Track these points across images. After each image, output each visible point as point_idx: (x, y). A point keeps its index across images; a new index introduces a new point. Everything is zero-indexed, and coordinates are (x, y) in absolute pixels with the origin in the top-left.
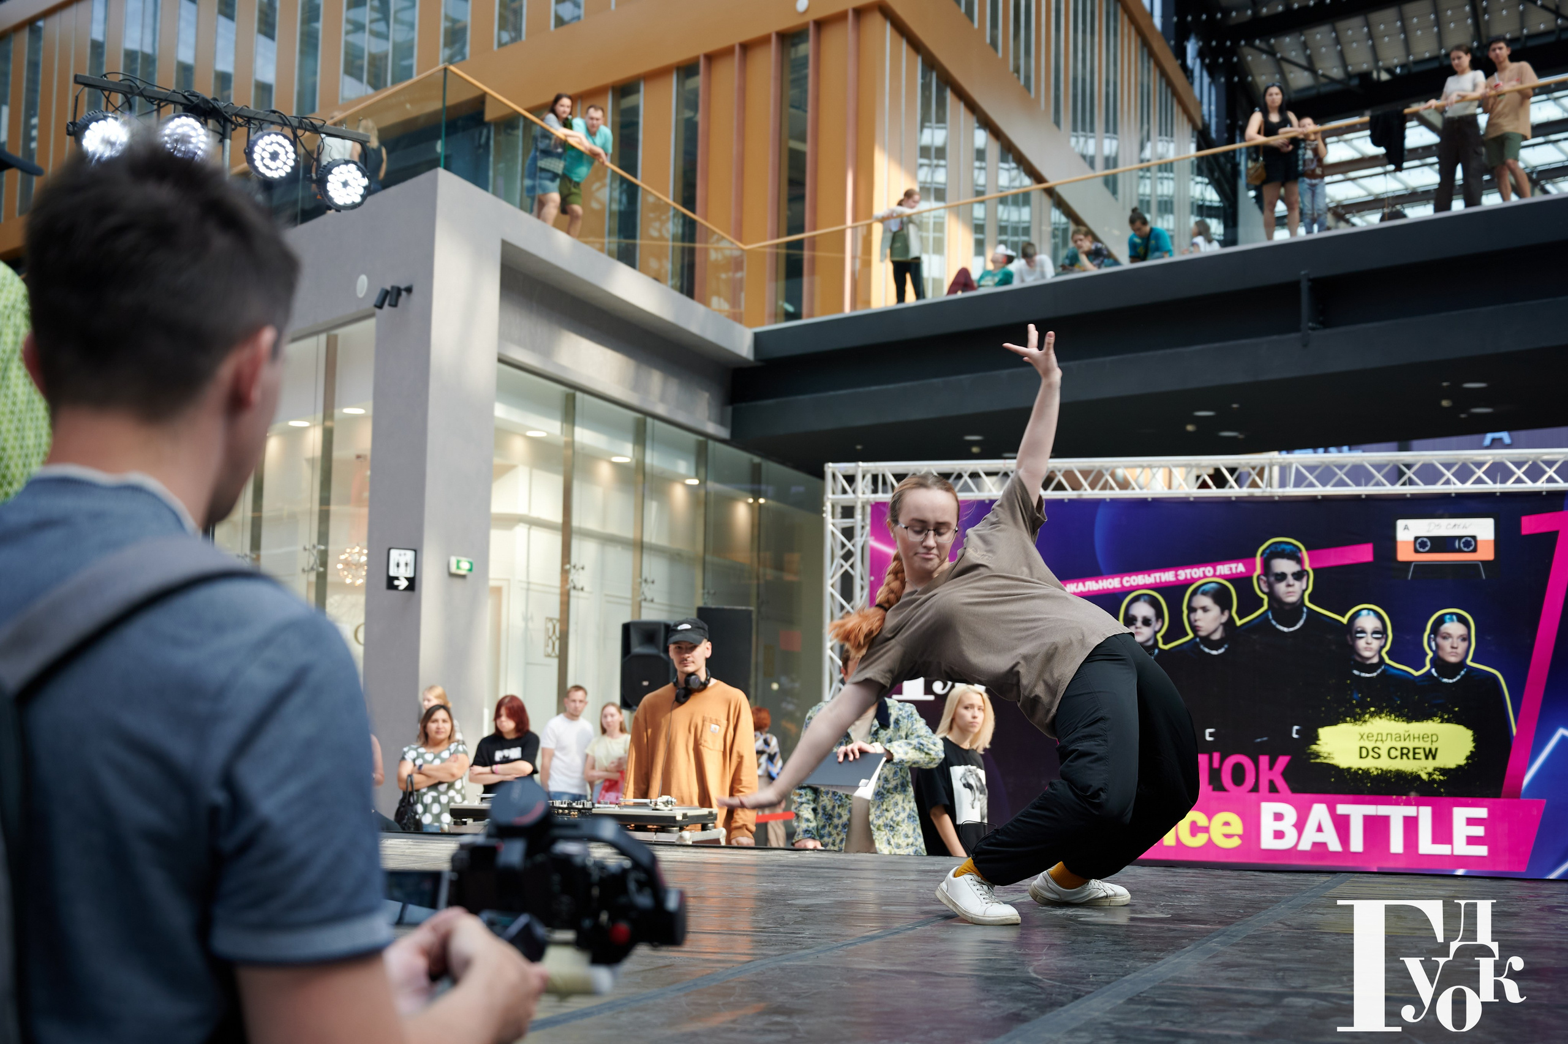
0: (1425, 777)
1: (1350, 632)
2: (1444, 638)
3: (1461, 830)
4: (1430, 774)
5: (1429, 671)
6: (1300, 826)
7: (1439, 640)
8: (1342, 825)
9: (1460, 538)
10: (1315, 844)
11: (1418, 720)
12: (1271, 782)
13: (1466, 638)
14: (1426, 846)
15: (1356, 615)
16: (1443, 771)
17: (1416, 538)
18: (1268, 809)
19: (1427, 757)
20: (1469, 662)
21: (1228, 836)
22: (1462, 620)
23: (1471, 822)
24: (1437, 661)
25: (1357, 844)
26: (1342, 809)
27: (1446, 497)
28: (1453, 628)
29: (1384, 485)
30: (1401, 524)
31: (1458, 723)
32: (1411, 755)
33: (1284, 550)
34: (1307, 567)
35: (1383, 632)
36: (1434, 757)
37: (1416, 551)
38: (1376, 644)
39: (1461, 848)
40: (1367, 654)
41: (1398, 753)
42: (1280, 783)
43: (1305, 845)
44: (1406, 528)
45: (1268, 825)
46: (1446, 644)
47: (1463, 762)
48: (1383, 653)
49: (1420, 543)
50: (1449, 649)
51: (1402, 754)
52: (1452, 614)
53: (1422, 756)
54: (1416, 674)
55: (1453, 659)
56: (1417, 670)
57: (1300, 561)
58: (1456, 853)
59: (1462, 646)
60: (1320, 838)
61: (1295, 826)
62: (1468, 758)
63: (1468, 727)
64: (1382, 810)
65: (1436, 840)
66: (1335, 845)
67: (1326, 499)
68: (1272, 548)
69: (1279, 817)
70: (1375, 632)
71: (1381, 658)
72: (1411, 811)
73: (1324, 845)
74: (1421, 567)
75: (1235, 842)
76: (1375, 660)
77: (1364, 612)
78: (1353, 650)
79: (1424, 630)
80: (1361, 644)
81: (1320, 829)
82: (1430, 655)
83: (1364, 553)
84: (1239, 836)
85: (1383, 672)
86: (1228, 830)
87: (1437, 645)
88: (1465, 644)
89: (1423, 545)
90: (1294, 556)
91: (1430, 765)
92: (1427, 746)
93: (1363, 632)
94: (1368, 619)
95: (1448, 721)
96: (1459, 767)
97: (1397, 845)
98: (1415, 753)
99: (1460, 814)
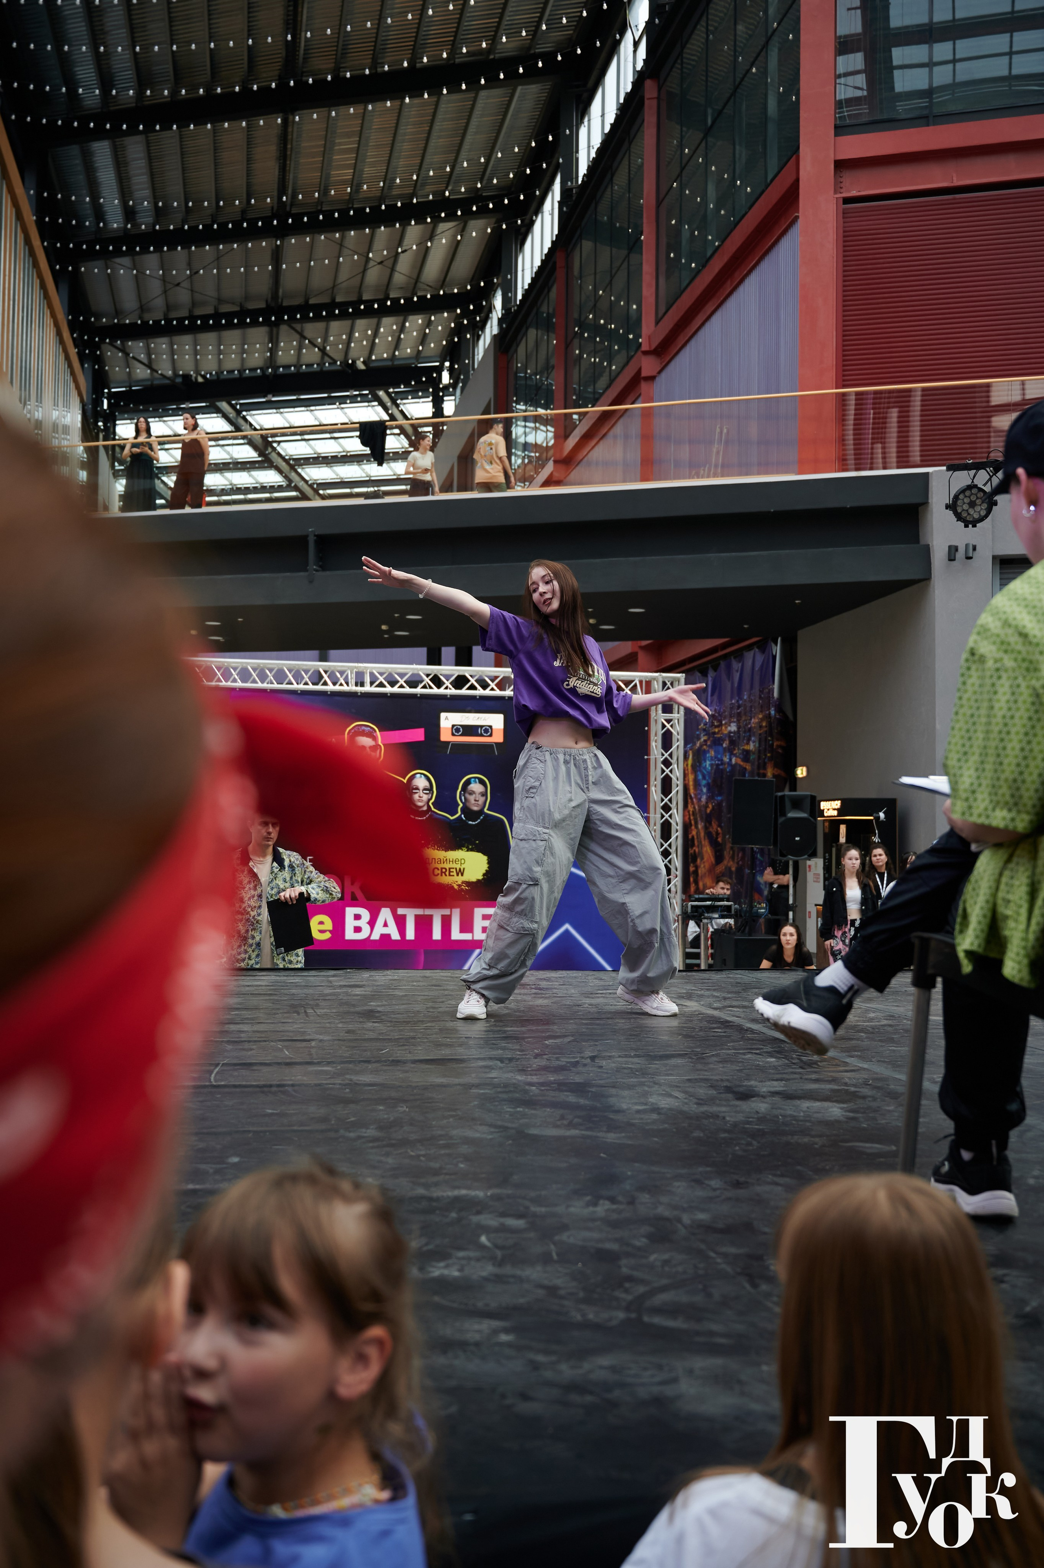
0: (456, 887)
1: (409, 788)
2: (470, 794)
3: (479, 923)
4: (459, 886)
5: (460, 816)
6: (372, 923)
7: (467, 795)
8: (401, 922)
9: (482, 727)
10: (382, 936)
11: (452, 850)
12: (353, 893)
13: (484, 794)
14: (456, 935)
15: (413, 777)
16: (468, 883)
17: (453, 726)
18: (350, 912)
19: (458, 875)
20: (486, 810)
21: (322, 932)
22: (482, 782)
23: (485, 917)
24: (465, 810)
25: (410, 935)
26: (400, 911)
27: (473, 697)
28: (476, 787)
29: (431, 688)
30: (443, 715)
31: (478, 851)
32: (447, 873)
33: (364, 730)
34: (380, 743)
35: (431, 789)
36: (462, 875)
37: (453, 735)
38: (425, 797)
39: (478, 935)
40: (420, 804)
41: (439, 872)
42: (359, 894)
43: (376, 936)
44: (447, 718)
45: (350, 923)
46: (471, 798)
47: (481, 877)
48: (430, 804)
49: (456, 729)
50: (473, 802)
51: (442, 872)
52: (475, 778)
53: (455, 873)
54: (452, 818)
55: (475, 808)
56: (452, 816)
57: (375, 738)
58: (476, 938)
59: (482, 799)
60: (385, 931)
61: (369, 923)
62: (484, 875)
63: (484, 854)
64: (428, 912)
65: (463, 930)
66: (396, 936)
67: (394, 696)
68: (356, 729)
69: (357, 917)
70: (425, 789)
71: (429, 807)
72: (447, 912)
73: (388, 936)
74: (457, 746)
75: (327, 936)
76: (425, 808)
77: (418, 775)
78: (411, 801)
79: (457, 789)
80: (416, 797)
81: (386, 925)
82: (461, 805)
83: (417, 735)
84: (330, 931)
85: (431, 816)
86: (322, 927)
87: (465, 799)
88: (483, 799)
89: (457, 730)
90: (371, 735)
91: (460, 879)
92: (458, 867)
93: (417, 789)
94: (421, 780)
95: (472, 850)
96: (478, 881)
97: (437, 935)
98: (450, 872)
99: (479, 912)
